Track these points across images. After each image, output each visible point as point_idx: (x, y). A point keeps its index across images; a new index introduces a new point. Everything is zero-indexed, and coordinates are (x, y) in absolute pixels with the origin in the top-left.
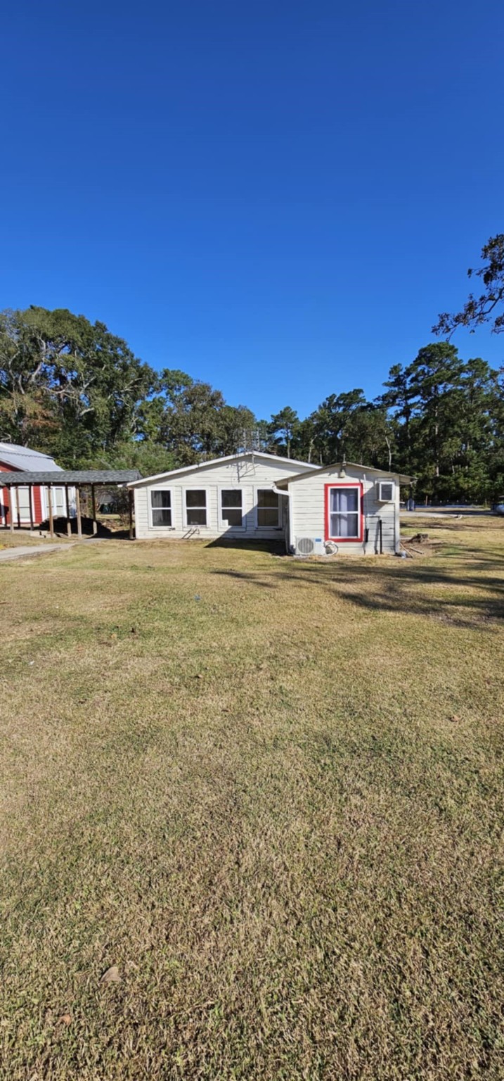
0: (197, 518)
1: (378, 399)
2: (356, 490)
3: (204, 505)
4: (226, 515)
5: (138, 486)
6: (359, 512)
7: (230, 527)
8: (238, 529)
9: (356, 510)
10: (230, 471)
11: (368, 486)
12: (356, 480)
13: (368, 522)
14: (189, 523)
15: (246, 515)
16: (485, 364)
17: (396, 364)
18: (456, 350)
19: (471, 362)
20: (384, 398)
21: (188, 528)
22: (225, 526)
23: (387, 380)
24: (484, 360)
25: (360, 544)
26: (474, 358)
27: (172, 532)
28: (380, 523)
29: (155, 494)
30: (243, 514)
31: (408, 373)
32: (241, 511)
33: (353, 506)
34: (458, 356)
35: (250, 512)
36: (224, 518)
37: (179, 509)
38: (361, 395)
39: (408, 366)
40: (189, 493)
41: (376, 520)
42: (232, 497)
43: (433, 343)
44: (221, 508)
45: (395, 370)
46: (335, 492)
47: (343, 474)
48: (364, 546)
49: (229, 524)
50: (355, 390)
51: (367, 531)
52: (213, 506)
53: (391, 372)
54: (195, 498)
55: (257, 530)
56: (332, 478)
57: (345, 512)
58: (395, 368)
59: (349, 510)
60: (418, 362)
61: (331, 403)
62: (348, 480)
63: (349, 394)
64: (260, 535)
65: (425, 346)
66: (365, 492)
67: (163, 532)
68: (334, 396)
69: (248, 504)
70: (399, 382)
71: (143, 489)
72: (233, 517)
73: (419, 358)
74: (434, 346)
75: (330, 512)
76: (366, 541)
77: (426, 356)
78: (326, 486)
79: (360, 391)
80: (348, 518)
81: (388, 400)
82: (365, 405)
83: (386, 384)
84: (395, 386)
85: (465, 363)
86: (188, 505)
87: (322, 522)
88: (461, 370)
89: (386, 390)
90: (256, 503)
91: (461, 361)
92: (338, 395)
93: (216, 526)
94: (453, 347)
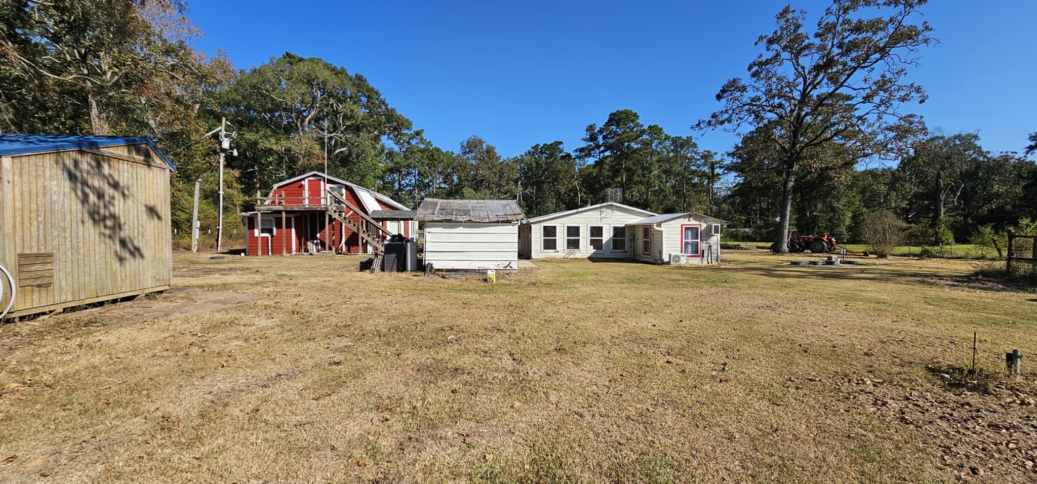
0: (573, 244)
1: (576, 151)
2: (697, 229)
3: (578, 235)
4: (593, 242)
5: (534, 223)
6: (699, 240)
7: (595, 250)
8: (600, 251)
9: (697, 238)
10: (596, 214)
11: (704, 226)
12: (697, 223)
13: (703, 246)
14: (568, 248)
15: (606, 243)
16: (661, 129)
17: (592, 124)
18: (638, 117)
19: (650, 127)
20: (582, 150)
21: (567, 251)
22: (591, 250)
23: (585, 136)
24: (660, 127)
25: (700, 258)
26: (652, 125)
27: (556, 254)
28: (710, 246)
29: (545, 228)
30: (604, 242)
31: (601, 131)
32: (602, 240)
33: (694, 236)
34: (640, 121)
35: (609, 241)
36: (591, 244)
37: (561, 238)
38: (561, 147)
39: (602, 126)
40: (569, 228)
41: (708, 245)
42: (596, 231)
43: (620, 110)
44: (589, 238)
45: (590, 128)
46: (687, 229)
47: (691, 219)
48: (701, 260)
49: (594, 248)
50: (556, 142)
51: (703, 251)
52: (584, 237)
53: (587, 130)
54: (573, 231)
55: (612, 252)
56: (685, 221)
57: (690, 240)
58: (591, 126)
59: (692, 239)
60: (609, 123)
61: (536, 150)
62: (693, 222)
63: (551, 145)
64: (613, 256)
65: (614, 111)
66: (703, 228)
67: (550, 253)
68: (538, 145)
69: (607, 235)
70: (593, 138)
71: (538, 225)
72: (596, 244)
73: (609, 121)
74: (621, 112)
75: (684, 241)
76: (703, 256)
77: (616, 119)
78: (682, 225)
79: (561, 143)
80: (692, 244)
81: (585, 152)
82: (564, 154)
83: (584, 139)
84: (591, 141)
85: (646, 127)
86: (568, 235)
87: (680, 246)
88: (643, 132)
89: (584, 144)
90: (612, 235)
91: (642, 126)
92: (541, 145)
93: (586, 249)
94: (636, 114)
